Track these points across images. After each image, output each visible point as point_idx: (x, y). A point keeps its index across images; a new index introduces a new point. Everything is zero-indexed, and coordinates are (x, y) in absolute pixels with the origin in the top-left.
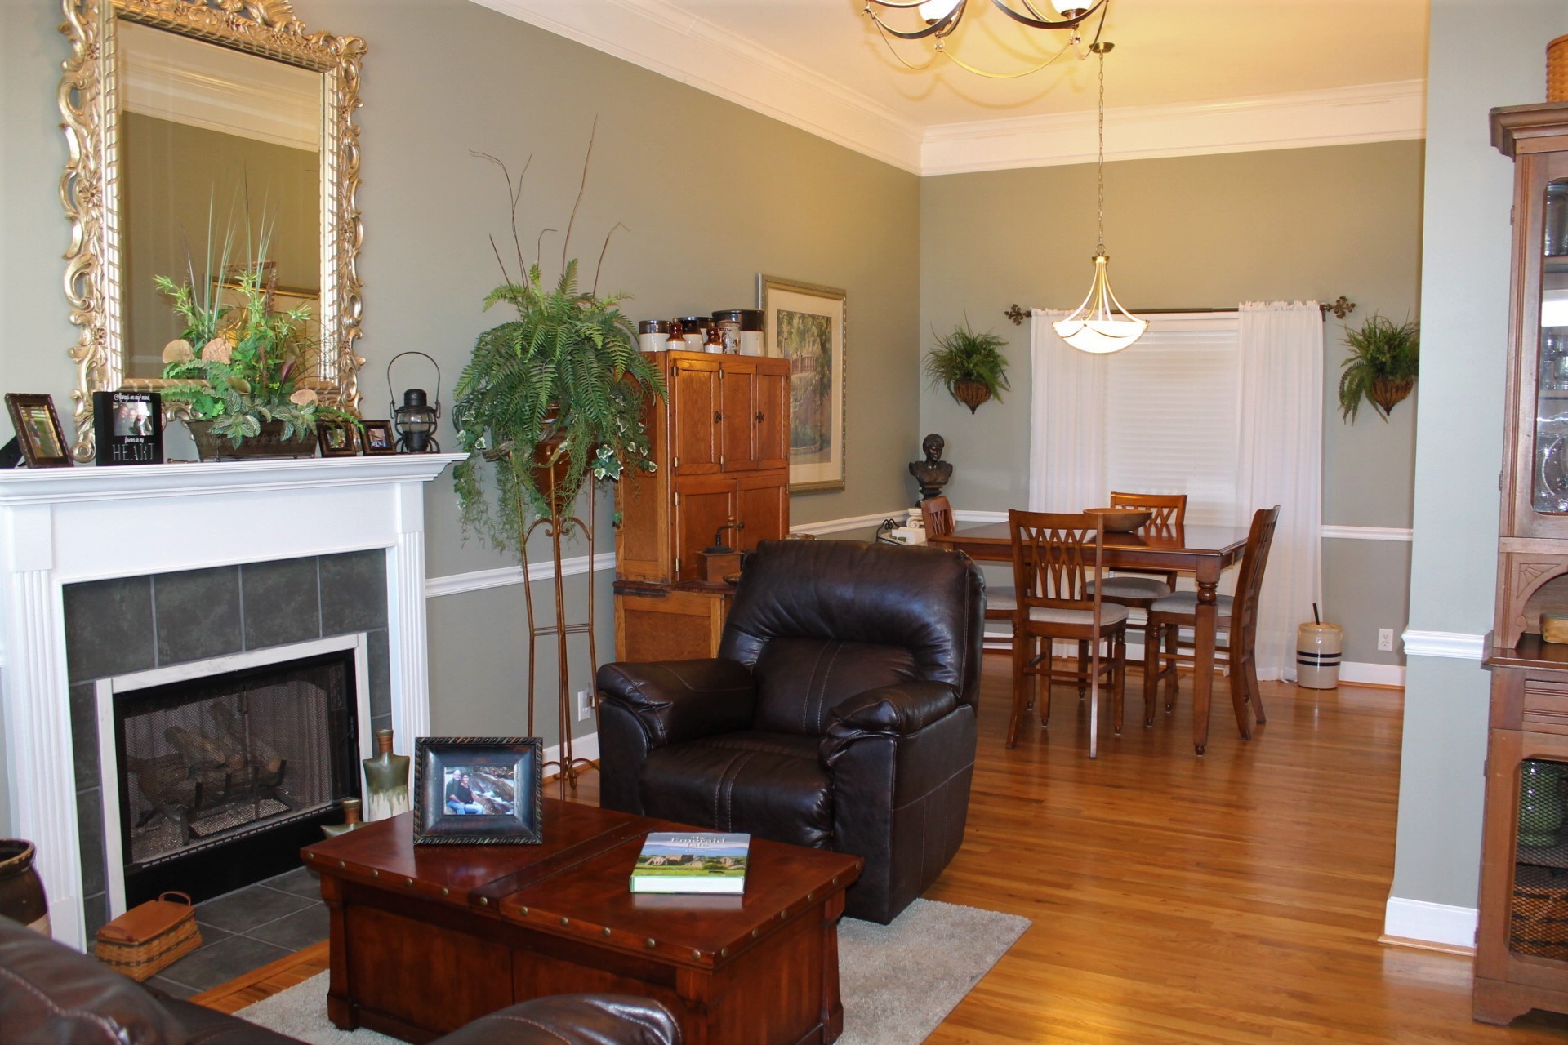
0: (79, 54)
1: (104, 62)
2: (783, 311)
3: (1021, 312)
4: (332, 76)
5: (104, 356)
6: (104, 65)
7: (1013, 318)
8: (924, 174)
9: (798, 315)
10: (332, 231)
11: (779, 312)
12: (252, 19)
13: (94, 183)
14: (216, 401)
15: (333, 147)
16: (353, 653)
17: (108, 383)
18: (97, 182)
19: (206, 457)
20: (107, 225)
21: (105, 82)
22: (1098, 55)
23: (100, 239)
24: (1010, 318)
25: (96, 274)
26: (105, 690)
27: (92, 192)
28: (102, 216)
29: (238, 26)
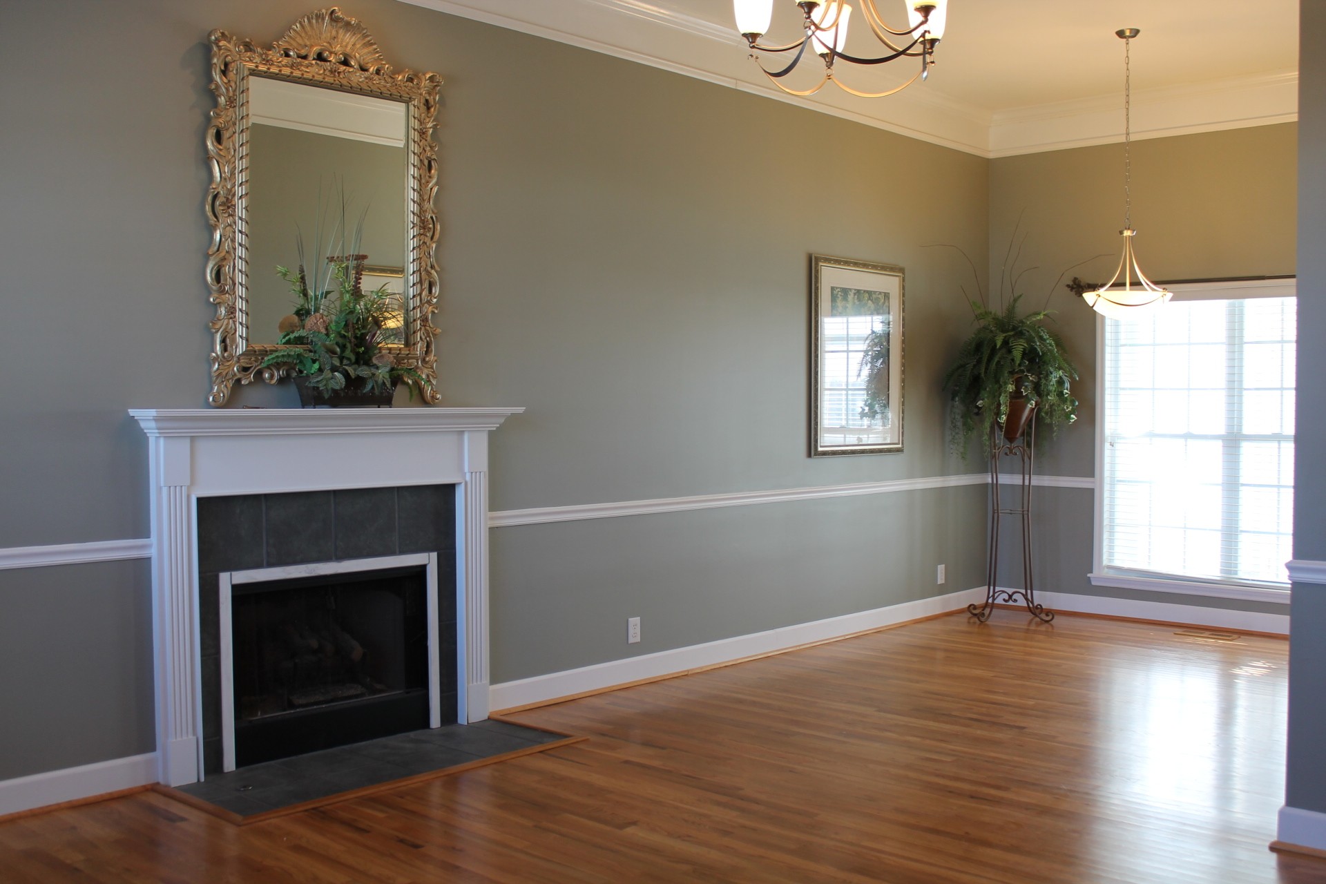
0: (222, 105)
1: (239, 108)
2: (837, 288)
3: (1082, 284)
4: (414, 106)
5: (233, 327)
6: (239, 111)
7: (1074, 290)
8: (991, 156)
9: (853, 291)
10: (413, 227)
11: (833, 289)
12: (352, 67)
13: (230, 198)
14: (314, 361)
15: (414, 161)
16: (426, 568)
17: (236, 348)
18: (232, 198)
19: (306, 405)
20: (238, 230)
21: (239, 124)
22: (1124, 40)
23: (233, 241)
24: (1071, 290)
25: (229, 266)
26: (227, 581)
27: (229, 205)
28: (235, 223)
29: (339, 73)
